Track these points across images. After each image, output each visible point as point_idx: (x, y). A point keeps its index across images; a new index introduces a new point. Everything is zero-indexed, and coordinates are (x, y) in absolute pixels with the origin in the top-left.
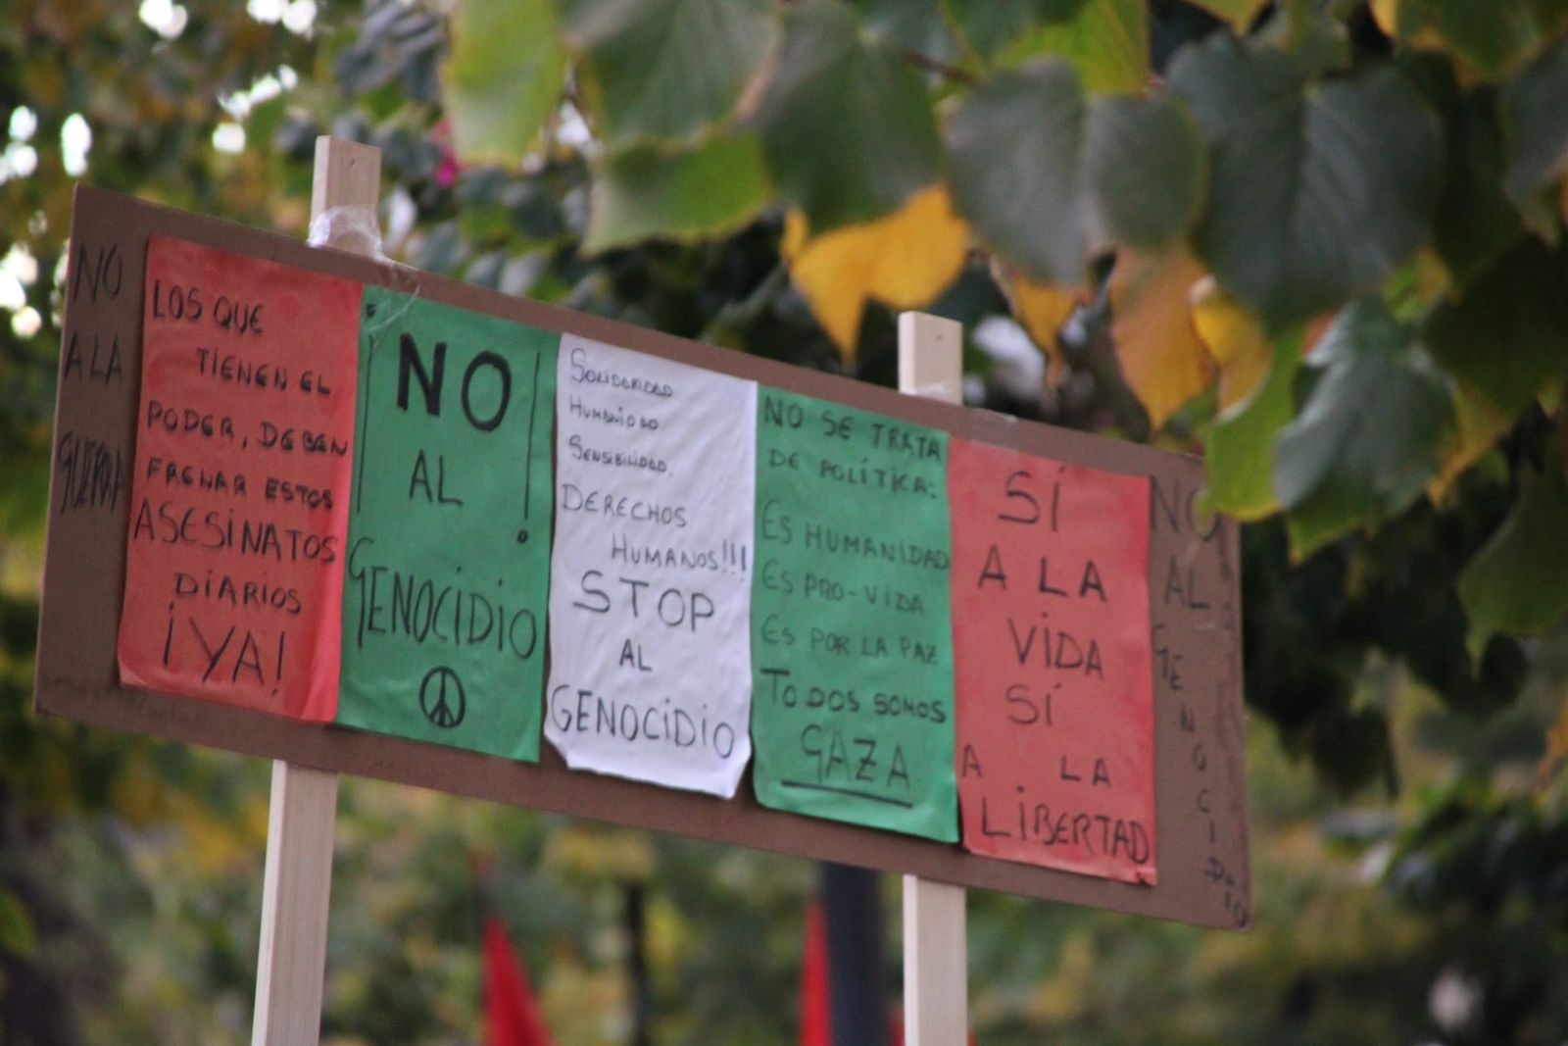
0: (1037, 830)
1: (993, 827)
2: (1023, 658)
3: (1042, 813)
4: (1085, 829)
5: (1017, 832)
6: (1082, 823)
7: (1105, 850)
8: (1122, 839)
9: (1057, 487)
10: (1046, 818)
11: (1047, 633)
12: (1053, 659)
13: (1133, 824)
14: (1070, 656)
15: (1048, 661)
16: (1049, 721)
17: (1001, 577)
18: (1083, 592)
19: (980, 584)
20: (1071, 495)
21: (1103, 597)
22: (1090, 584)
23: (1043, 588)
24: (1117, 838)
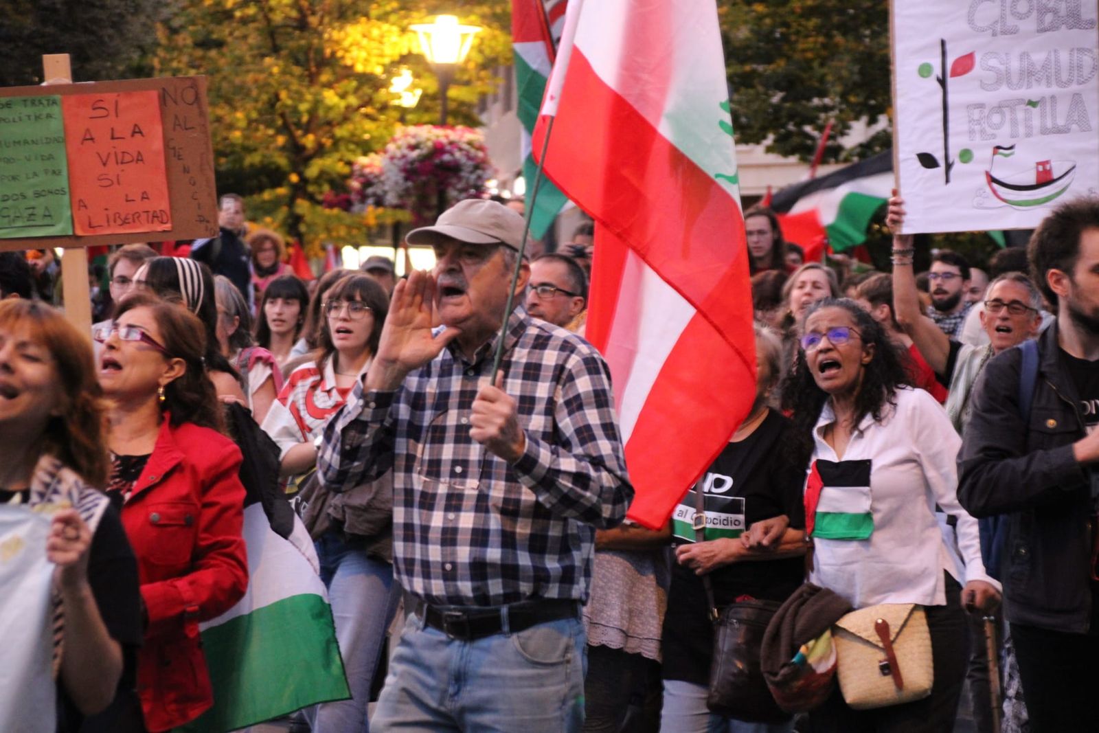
0: (115, 222)
1: (94, 224)
2: (104, 164)
3: (117, 215)
4: (138, 217)
5: (106, 224)
6: (137, 215)
7: (148, 222)
8: (155, 217)
9: (117, 102)
10: (119, 217)
11: (115, 153)
12: (119, 161)
13: (161, 211)
14: (127, 158)
15: (117, 163)
16: (119, 183)
17: (92, 139)
18: (133, 136)
19: (82, 143)
20: (123, 103)
21: (143, 136)
22: (137, 131)
23: (113, 138)
24: (153, 217)
